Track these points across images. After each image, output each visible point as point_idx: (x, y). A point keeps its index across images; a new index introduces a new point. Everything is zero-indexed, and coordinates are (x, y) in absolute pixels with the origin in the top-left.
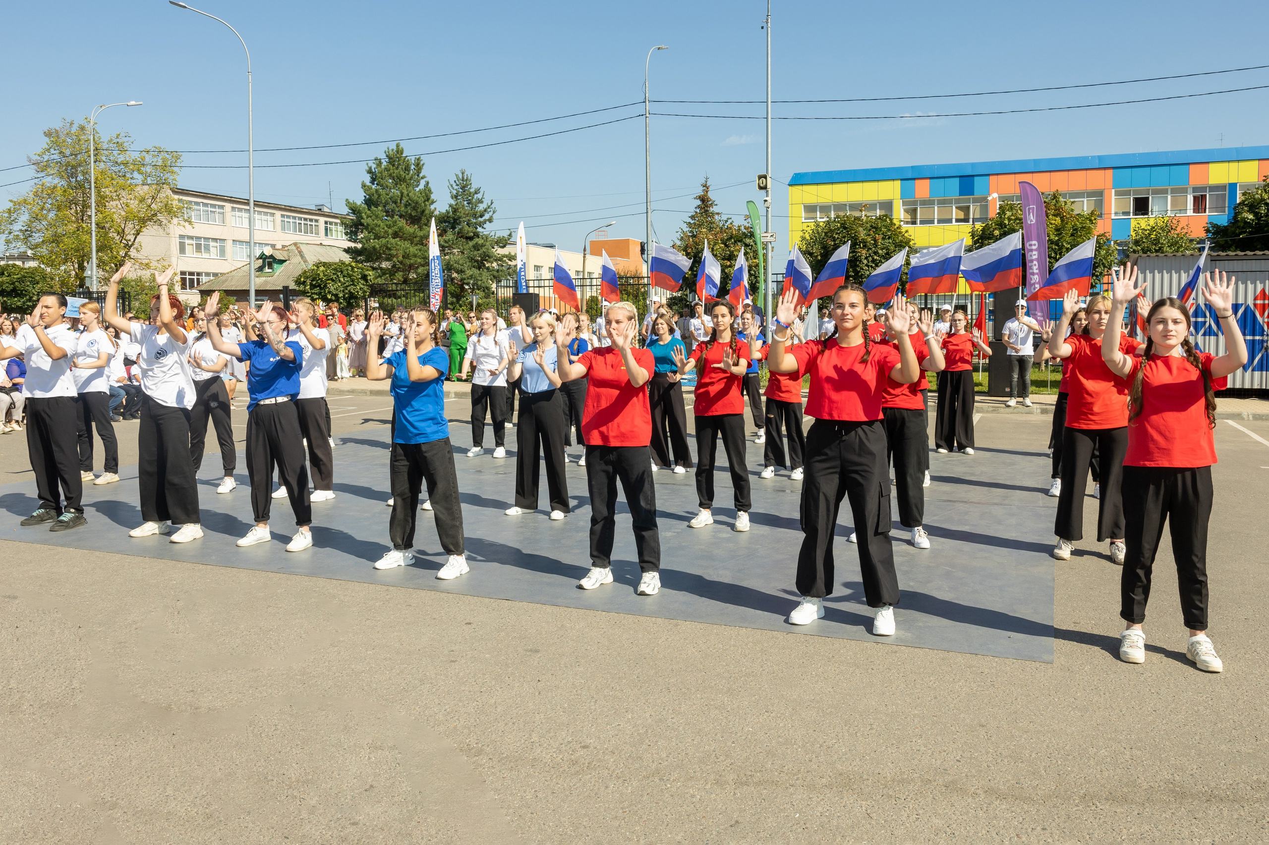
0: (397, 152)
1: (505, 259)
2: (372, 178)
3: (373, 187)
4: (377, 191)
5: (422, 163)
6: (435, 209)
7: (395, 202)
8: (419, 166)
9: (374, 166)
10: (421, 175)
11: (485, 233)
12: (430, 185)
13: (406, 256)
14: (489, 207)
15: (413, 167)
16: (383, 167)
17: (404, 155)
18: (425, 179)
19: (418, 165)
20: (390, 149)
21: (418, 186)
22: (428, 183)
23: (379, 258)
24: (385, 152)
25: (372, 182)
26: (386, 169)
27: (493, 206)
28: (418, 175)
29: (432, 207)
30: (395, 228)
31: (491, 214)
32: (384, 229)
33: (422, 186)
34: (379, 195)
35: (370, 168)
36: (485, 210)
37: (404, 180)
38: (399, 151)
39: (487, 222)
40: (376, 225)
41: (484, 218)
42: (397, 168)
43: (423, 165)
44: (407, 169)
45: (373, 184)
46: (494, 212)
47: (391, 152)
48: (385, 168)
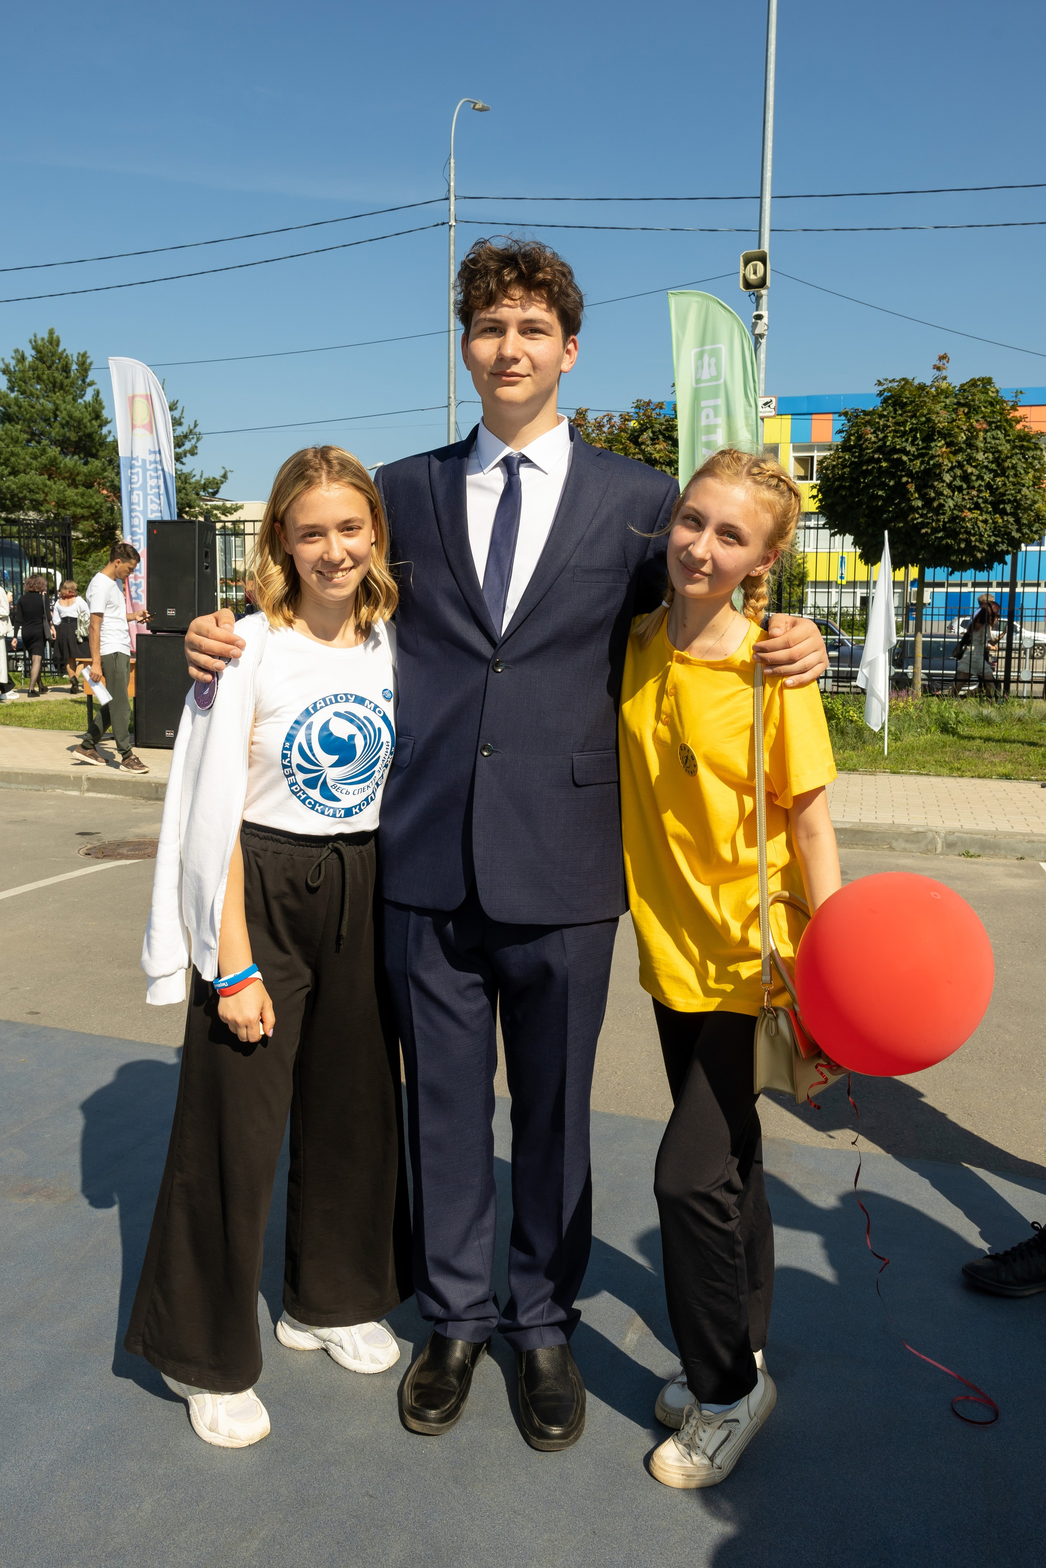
0: (51, 342)
1: (215, 512)
2: (9, 381)
3: (12, 395)
4: (16, 399)
5: (88, 361)
6: (110, 432)
7: (47, 420)
8: (84, 367)
9: (13, 363)
10: (88, 380)
11: (185, 471)
12: (101, 396)
13: (61, 504)
14: (191, 431)
15: (74, 367)
16: (27, 363)
17: (60, 349)
18: (94, 387)
19: (84, 363)
20: (39, 337)
21: (82, 396)
22: (97, 393)
23: (18, 506)
24: (30, 342)
25: (12, 389)
26: (34, 368)
27: (197, 430)
28: (84, 381)
29: (105, 431)
30: (44, 460)
31: (193, 441)
32: (24, 459)
33: (89, 397)
34: (20, 407)
35: (7, 366)
36: (186, 437)
37: (62, 387)
38: (54, 341)
39: (188, 455)
40: (13, 454)
41: (183, 448)
42: (49, 368)
43: (91, 364)
44: (66, 369)
45: (12, 391)
46: (198, 440)
47: (39, 342)
48: (30, 367)
